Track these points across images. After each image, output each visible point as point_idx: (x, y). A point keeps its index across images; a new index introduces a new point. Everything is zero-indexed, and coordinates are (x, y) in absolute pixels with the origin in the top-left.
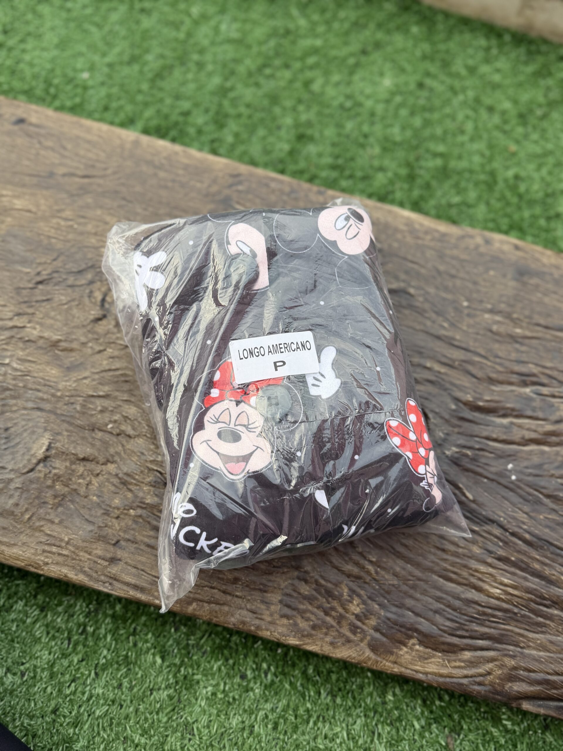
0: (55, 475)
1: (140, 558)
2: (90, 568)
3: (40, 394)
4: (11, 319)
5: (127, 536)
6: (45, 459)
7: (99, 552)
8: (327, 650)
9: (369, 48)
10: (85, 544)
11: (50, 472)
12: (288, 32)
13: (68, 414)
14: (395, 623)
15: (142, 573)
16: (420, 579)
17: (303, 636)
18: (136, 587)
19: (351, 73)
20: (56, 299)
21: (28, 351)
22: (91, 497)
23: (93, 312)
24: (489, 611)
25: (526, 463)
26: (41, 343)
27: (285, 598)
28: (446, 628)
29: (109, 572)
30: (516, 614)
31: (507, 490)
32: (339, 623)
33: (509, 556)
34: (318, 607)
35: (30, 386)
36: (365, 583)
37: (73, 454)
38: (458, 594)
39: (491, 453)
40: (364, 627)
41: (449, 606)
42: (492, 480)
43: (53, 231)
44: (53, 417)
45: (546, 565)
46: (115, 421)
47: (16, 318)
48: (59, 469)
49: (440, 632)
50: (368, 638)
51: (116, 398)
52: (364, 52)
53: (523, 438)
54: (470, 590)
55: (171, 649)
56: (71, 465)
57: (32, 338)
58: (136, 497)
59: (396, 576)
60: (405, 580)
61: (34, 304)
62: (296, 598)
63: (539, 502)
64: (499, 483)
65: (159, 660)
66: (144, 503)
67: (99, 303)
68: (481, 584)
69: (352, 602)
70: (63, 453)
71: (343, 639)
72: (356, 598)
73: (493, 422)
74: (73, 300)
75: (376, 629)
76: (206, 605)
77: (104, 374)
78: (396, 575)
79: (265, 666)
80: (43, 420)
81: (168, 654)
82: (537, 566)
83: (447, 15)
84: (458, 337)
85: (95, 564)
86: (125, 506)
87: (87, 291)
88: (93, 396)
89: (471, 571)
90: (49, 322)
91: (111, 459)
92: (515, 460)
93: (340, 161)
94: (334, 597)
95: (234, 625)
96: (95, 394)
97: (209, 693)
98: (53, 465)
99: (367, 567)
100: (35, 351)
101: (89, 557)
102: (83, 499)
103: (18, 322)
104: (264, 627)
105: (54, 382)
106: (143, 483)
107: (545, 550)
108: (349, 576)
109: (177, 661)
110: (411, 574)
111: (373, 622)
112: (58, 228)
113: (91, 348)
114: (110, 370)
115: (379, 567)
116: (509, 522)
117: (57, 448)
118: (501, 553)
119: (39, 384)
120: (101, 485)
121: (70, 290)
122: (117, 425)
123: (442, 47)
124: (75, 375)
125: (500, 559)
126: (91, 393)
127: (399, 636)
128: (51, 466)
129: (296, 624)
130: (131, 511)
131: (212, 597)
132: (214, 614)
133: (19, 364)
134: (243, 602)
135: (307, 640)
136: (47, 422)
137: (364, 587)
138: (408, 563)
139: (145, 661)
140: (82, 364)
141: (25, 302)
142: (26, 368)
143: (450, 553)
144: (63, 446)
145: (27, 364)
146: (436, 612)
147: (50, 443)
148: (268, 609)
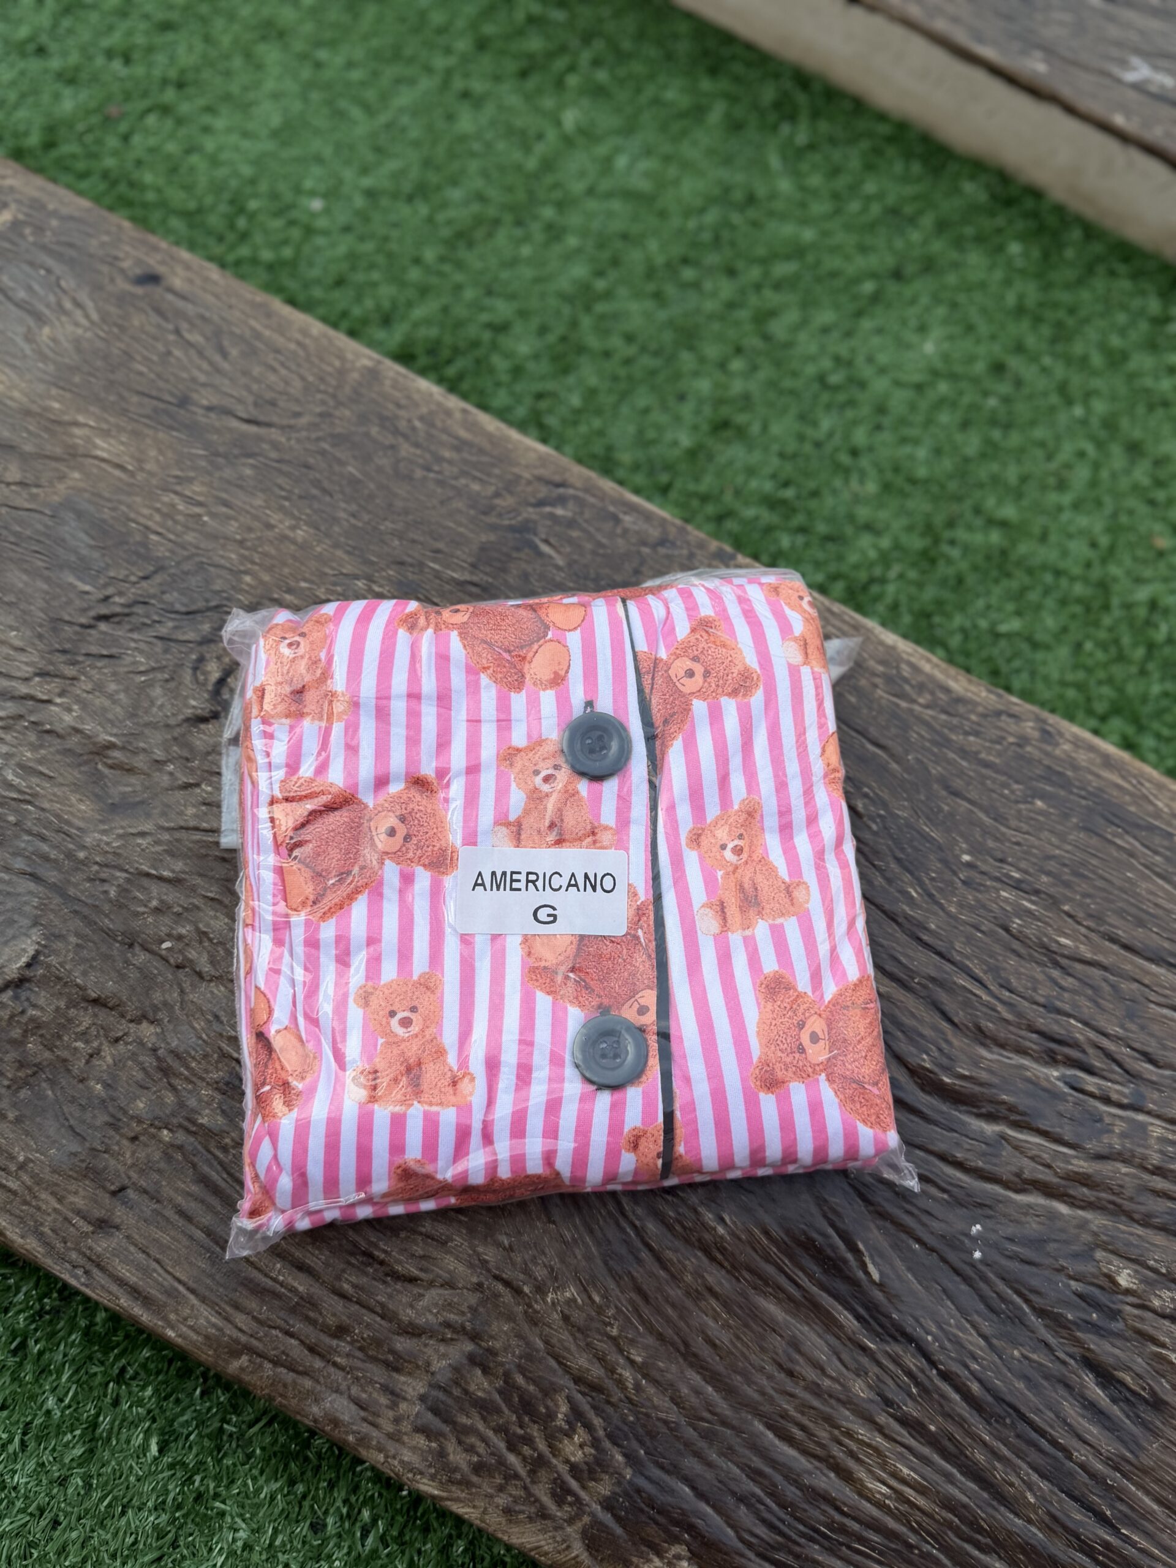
0: (32, 1019)
1: (158, 1234)
2: (53, 1230)
3: (45, 848)
4: (26, 679)
5: (143, 1183)
6: (20, 983)
7: (79, 1201)
8: (494, 1522)
9: (910, 269)
10: (56, 1178)
11: (23, 1012)
12: (751, 200)
13: (89, 901)
14: (651, 1503)
15: (155, 1265)
16: (724, 1423)
17: (451, 1481)
18: (135, 1292)
19: (859, 314)
20: (128, 660)
21: (43, 752)
22: (92, 1083)
23: (193, 703)
24: (855, 1526)
25: (1010, 1230)
26: (74, 740)
27: (434, 1393)
28: (752, 1540)
29: (90, 1248)
30: (910, 1547)
31: (958, 1279)
32: (532, 1472)
33: (926, 1421)
34: (497, 1430)
35: (29, 824)
36: (608, 1402)
37: (77, 985)
38: (798, 1475)
39: (944, 1190)
40: (583, 1494)
41: (772, 1495)
42: (932, 1250)
43: (157, 518)
44: (57, 900)
45: (1001, 1458)
46: (180, 938)
47: (37, 679)
48: (42, 1009)
49: (740, 1545)
50: (586, 1519)
51: (193, 889)
52: (897, 275)
53: (1018, 1175)
54: (826, 1471)
55: (185, 1432)
56: (68, 1008)
57: (58, 728)
58: (181, 1104)
59: (677, 1404)
60: (694, 1418)
61: (81, 658)
62: (457, 1399)
63: (1019, 1320)
64: (944, 1260)
65: (154, 1449)
66: (194, 1122)
67: (210, 688)
68: (851, 1464)
69: (569, 1435)
70: (59, 978)
71: (533, 1510)
72: (581, 1430)
73: (963, 1123)
74: (161, 669)
75: (608, 1505)
76: (268, 1365)
77: (183, 835)
78: (677, 1401)
79: (366, 1514)
80: (35, 902)
81: (176, 1440)
82: (980, 1456)
83: (1091, 231)
84: (933, 926)
85: (66, 1225)
86: (156, 1118)
87: (194, 657)
88: (148, 875)
89: (836, 1432)
90: (100, 701)
91: (151, 1015)
92: (989, 1217)
93: (789, 493)
94: (535, 1417)
95: (315, 1421)
96: (154, 872)
97: (240, 1544)
98: (33, 998)
99: (619, 1371)
100: (58, 757)
101: (58, 1206)
102: (75, 1082)
103: (38, 688)
104: (374, 1443)
105: (79, 829)
106: (203, 1079)
107: (1005, 1425)
108: (578, 1380)
109: (190, 1459)
110: (710, 1407)
111: (604, 1488)
112: (169, 514)
113: (171, 774)
114: (196, 829)
115: (645, 1376)
116: (942, 1347)
117: (48, 966)
118: (910, 1409)
119: (48, 825)
120: (118, 1063)
121: (159, 646)
122: (181, 945)
123: (1064, 297)
124: (124, 824)
125: (904, 1421)
126: (145, 868)
127: (652, 1530)
128: (28, 999)
129: (442, 1454)
130: (165, 1132)
131: (283, 1352)
132: (281, 1389)
133: (17, 775)
134: (345, 1379)
135: (456, 1491)
136: (43, 907)
137: (603, 1411)
138: (707, 1382)
139: (128, 1442)
140: (142, 802)
141: (64, 652)
142: (31, 788)
143: (802, 1383)
144: (62, 964)
145: (35, 780)
146: (742, 1499)
147: (38, 953)
148: (394, 1406)
